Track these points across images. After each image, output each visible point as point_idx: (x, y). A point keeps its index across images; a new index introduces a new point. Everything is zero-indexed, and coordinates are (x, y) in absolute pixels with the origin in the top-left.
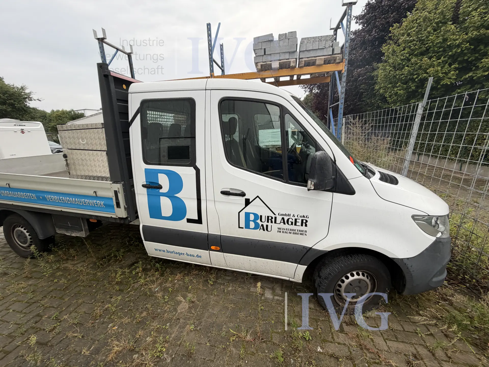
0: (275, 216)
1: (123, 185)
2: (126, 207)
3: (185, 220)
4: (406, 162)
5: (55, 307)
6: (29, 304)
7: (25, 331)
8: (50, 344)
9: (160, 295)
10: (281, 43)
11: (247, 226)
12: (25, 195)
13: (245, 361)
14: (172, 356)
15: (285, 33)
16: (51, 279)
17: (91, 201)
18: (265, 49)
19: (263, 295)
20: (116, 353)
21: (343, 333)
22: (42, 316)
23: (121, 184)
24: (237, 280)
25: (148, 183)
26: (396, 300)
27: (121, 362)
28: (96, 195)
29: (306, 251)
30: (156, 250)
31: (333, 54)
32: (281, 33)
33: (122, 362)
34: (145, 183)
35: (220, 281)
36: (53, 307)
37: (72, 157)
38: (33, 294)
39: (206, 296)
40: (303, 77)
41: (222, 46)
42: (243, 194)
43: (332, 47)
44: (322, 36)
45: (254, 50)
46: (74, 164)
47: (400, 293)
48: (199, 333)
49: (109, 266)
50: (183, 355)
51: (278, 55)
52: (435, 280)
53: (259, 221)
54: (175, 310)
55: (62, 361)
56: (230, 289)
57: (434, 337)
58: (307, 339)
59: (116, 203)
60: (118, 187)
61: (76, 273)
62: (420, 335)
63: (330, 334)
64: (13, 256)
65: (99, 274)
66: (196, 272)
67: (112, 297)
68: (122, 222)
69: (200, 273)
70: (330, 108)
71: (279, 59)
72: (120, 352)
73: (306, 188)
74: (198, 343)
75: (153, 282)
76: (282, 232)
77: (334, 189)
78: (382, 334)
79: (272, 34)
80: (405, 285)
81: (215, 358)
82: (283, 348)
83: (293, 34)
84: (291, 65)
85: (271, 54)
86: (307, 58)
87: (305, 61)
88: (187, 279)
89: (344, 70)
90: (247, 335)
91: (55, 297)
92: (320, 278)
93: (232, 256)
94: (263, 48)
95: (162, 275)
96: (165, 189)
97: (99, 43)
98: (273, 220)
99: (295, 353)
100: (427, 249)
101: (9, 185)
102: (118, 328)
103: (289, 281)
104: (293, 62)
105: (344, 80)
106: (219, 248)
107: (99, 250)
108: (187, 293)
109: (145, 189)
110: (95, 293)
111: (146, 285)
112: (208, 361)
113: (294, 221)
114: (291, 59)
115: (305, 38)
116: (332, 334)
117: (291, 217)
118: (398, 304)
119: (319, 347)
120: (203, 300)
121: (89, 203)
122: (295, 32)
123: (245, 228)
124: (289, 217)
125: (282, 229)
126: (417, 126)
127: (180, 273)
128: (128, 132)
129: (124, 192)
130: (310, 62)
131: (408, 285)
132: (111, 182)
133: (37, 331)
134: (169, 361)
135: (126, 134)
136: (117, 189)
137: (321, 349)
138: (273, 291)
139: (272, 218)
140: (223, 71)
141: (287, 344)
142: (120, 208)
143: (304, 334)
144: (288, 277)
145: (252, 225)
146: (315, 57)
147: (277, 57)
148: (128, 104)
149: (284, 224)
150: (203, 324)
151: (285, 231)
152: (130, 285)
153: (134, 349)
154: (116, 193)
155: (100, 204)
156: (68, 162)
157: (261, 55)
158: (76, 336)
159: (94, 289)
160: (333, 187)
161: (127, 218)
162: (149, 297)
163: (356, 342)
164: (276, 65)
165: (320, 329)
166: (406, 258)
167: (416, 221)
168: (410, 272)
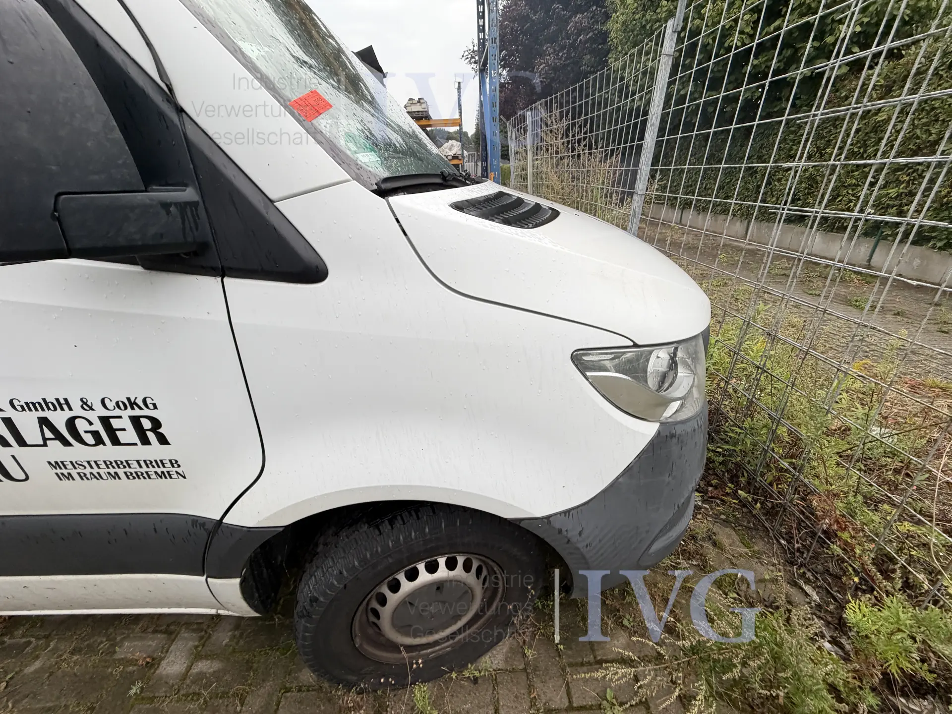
76: (76, 476)
113: (98, 427)
124: (68, 414)
125: (69, 466)
149: (66, 443)
151: (88, 471)
166: (560, 513)
167: (589, 374)
168: (578, 549)
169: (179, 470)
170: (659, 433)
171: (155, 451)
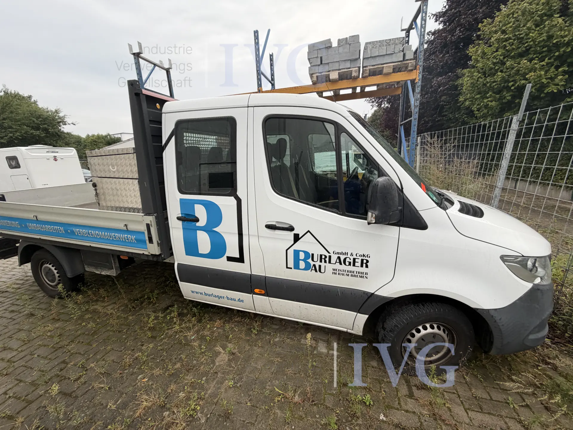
0: (330, 254)
1: (156, 218)
2: (159, 242)
3: (225, 258)
4: (497, 189)
5: (82, 353)
6: (56, 349)
7: (49, 380)
8: (74, 395)
9: (196, 344)
10: (341, 50)
11: (297, 266)
12: (53, 228)
13: (292, 426)
14: (207, 415)
15: (345, 37)
16: (79, 322)
17: (121, 235)
18: (321, 58)
19: (315, 348)
20: (144, 409)
21: (413, 399)
22: (67, 364)
23: (154, 216)
24: (285, 329)
25: (184, 216)
26: (482, 361)
27: (149, 419)
28: (127, 228)
29: (367, 297)
30: (192, 292)
31: (404, 60)
32: (341, 38)
33: (151, 419)
34: (180, 215)
35: (265, 330)
36: (80, 354)
37: (101, 186)
38: (59, 338)
39: (249, 347)
40: (367, 89)
41: (271, 56)
42: (291, 229)
43: (403, 51)
44: (390, 40)
45: (309, 59)
46: (104, 194)
47: (486, 352)
48: (238, 391)
49: (141, 309)
50: (219, 415)
51: (337, 64)
52: (532, 337)
53: (310, 260)
54: (213, 362)
55: (86, 415)
56: (277, 339)
57: (531, 409)
58: (368, 403)
59: (149, 237)
60: (150, 219)
61: (106, 316)
62: (512, 406)
63: (396, 399)
64: (40, 295)
65: (131, 318)
66: (238, 319)
67: (143, 345)
68: (155, 259)
69: (243, 320)
70: (401, 125)
71: (338, 68)
72: (149, 408)
73: (366, 221)
74: (238, 403)
75: (189, 329)
76: (337, 274)
77: (401, 223)
78: (462, 403)
79: (330, 39)
80: (492, 343)
81: (256, 421)
82: (338, 413)
83: (356, 38)
84: (353, 75)
85: (328, 63)
86: (373, 66)
87: (370, 70)
88: (227, 326)
89: (417, 78)
90: (295, 396)
91: (82, 342)
92: (384, 330)
93: (279, 301)
94: (319, 56)
95: (200, 321)
96: (203, 222)
97: (135, 58)
98: (327, 259)
99: (352, 420)
100: (520, 299)
101: (36, 217)
102: (148, 380)
103: (347, 332)
104: (356, 71)
105: (419, 91)
106: (263, 292)
107: (132, 291)
108: (227, 343)
109: (180, 223)
110: (125, 339)
111: (181, 331)
112: (248, 424)
113: (352, 261)
114: (353, 68)
115: (370, 43)
116: (399, 399)
117: (349, 256)
118: (484, 366)
119: (382, 414)
120: (245, 351)
121: (119, 237)
122: (358, 35)
123: (294, 269)
124: (346, 256)
125: (338, 271)
126: (511, 145)
127: (220, 320)
128: (162, 158)
129: (157, 226)
130: (376, 71)
131: (497, 343)
132: (143, 214)
133: (61, 380)
134: (203, 422)
135: (160, 160)
136: (149, 223)
137: (384, 416)
138: (328, 344)
139: (326, 257)
140: (273, 85)
141: (342, 408)
142: (153, 243)
143: (364, 398)
144: (346, 328)
145: (302, 265)
146: (382, 64)
147: (336, 66)
148: (161, 125)
149: (341, 264)
150: (244, 379)
151: (341, 273)
152: (164, 331)
153: (164, 406)
154: (148, 226)
155: (132, 239)
156: (98, 192)
157: (316, 65)
158: (103, 387)
159: (124, 335)
160: (399, 221)
161: (160, 255)
162: (185, 346)
163: (429, 410)
164: (334, 75)
165: (383, 392)
166: (493, 309)
167: (506, 263)
168: (499, 326)
169: (367, 276)
170: (533, 288)
171: (364, 269)
